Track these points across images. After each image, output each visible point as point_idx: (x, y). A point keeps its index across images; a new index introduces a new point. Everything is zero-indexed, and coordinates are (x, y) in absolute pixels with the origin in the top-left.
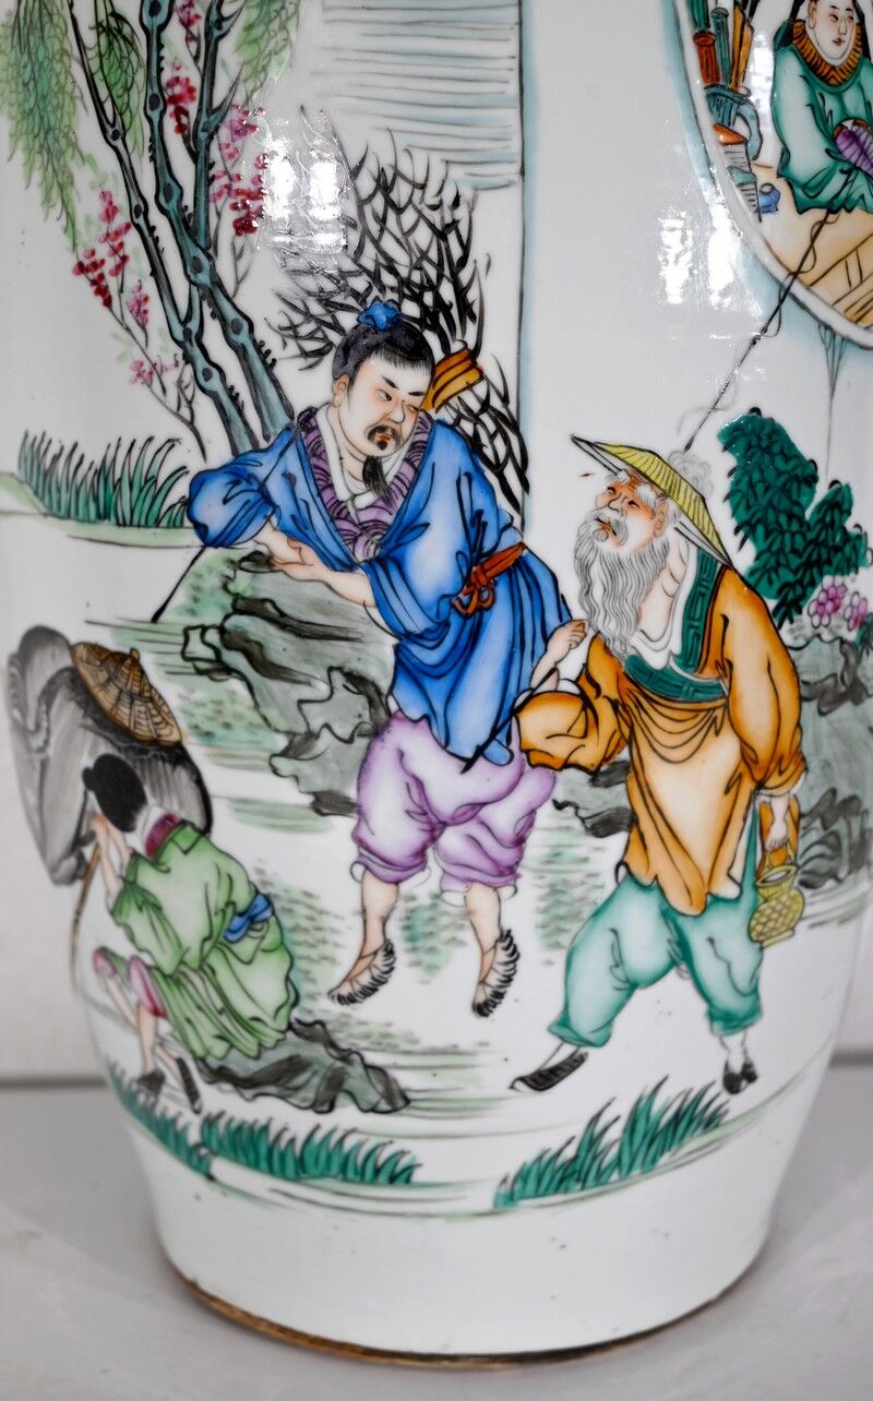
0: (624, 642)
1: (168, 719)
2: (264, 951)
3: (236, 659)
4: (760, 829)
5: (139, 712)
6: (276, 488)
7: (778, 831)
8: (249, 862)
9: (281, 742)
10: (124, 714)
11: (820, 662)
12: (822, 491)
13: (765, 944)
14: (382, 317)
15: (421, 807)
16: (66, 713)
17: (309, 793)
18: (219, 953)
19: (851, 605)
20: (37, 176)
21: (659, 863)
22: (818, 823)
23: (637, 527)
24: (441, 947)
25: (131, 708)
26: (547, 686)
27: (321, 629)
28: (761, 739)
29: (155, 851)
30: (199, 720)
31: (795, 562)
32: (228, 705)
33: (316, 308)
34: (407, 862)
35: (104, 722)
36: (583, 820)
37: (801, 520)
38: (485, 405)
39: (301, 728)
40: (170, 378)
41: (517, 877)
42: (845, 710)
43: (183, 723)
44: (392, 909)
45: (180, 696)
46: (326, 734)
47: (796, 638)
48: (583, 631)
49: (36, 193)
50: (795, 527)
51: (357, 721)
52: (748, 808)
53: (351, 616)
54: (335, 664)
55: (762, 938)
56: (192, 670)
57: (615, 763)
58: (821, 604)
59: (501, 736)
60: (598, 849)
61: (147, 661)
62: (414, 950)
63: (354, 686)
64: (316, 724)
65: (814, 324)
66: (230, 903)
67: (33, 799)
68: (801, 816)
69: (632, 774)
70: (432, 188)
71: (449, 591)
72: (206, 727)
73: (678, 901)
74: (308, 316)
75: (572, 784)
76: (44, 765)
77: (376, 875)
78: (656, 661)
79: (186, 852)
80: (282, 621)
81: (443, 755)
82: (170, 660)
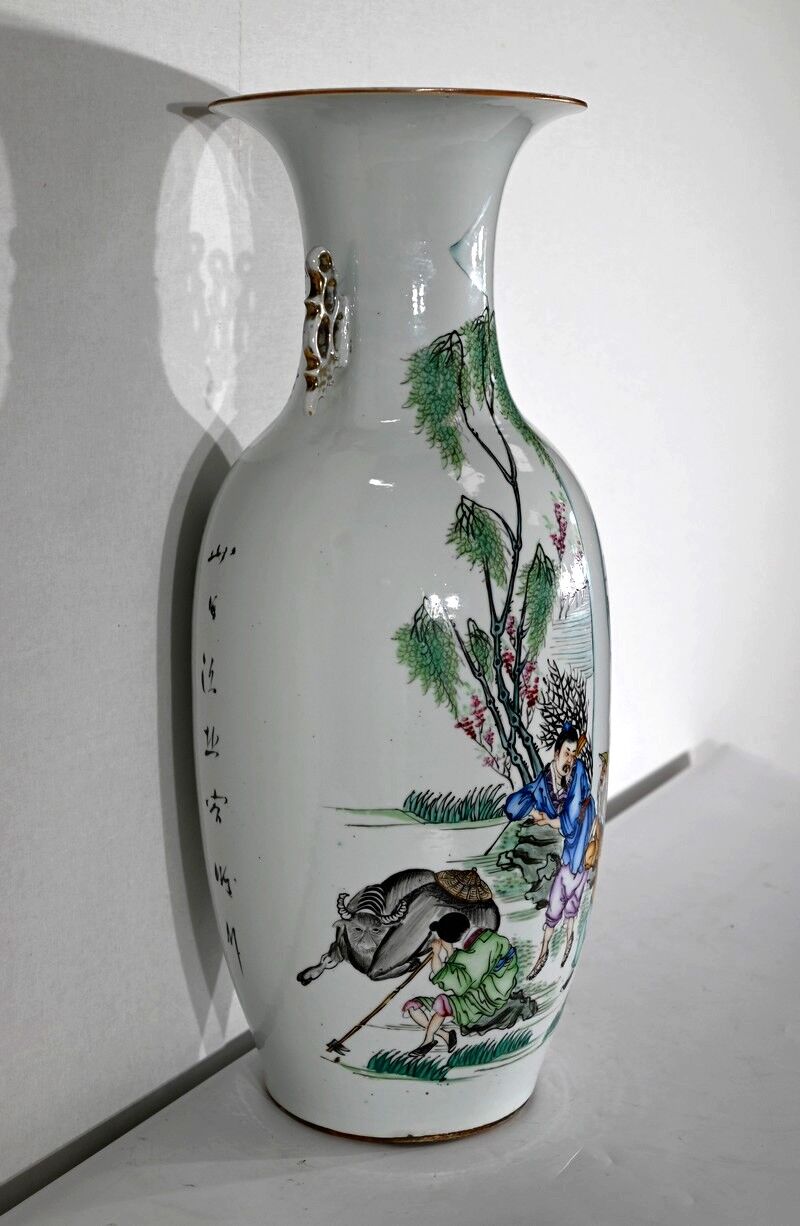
2: (508, 970)
3: (519, 861)
6: (537, 795)
9: (530, 886)
10: (464, 895)
14: (567, 726)
15: (563, 896)
17: (535, 903)
18: (490, 978)
26: (591, 840)
27: (546, 841)
29: (469, 947)
30: (502, 888)
32: (513, 879)
33: (551, 728)
34: (557, 918)
39: (536, 880)
40: (501, 763)
41: (578, 911)
44: (550, 937)
46: (543, 879)
54: (549, 853)
56: (501, 869)
59: (582, 863)
61: (481, 872)
63: (552, 858)
64: (541, 877)
66: (501, 955)
70: (578, 681)
71: (577, 816)
74: (549, 732)
77: (549, 925)
79: (483, 942)
80: (535, 842)
81: (570, 875)
82: (491, 868)
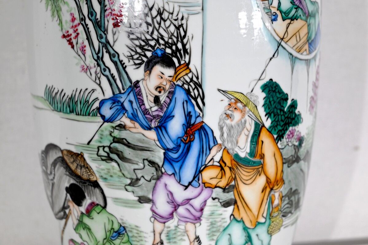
0: (233, 150)
1: (93, 174)
2: (123, 243)
3: (114, 156)
4: (272, 202)
5: (84, 171)
6: (127, 105)
7: (276, 202)
8: (118, 217)
9: (129, 181)
10: (79, 172)
11: (288, 152)
12: (289, 102)
13: (272, 234)
14: (159, 53)
15: (172, 201)
16: (60, 170)
17: (137, 197)
18: (109, 244)
19: (297, 135)
20: (50, 8)
21: (243, 214)
22: (287, 198)
23: (237, 116)
24: (178, 241)
25: (81, 170)
26: (211, 163)
27: (141, 147)
28: (272, 176)
29: (89, 212)
30: (102, 174)
31: (282, 123)
32: (112, 170)
33: (139, 50)
34: (167, 217)
35: (72, 174)
36: (221, 203)
37: (283, 111)
38: (192, 80)
39: (135, 177)
40: (93, 71)
41: (201, 220)
42: (295, 165)
43: (97, 175)
44: (163, 231)
45: (97, 167)
46: (142, 179)
47: (282, 146)
48: (221, 147)
49: (49, 13)
50: (282, 113)
51: (152, 175)
52: (268, 196)
53: (151, 144)
54: (145, 158)
55: (271, 233)
56: (100, 159)
57: (230, 186)
58: (289, 135)
59: (196, 179)
60: (225, 211)
61: (86, 156)
62: (170, 242)
63: (151, 164)
64: (139, 176)
65: (287, 53)
66: (112, 229)
67: (49, 193)
68: (283, 197)
69: (235, 188)
70: (175, 14)
71: (180, 136)
72: (105, 176)
73: (248, 224)
74: (137, 53)
75: (217, 192)
76: (53, 184)
77: (157, 221)
78: (242, 155)
79: (98, 213)
80: (128, 145)
81: (179, 185)
82: (93, 156)
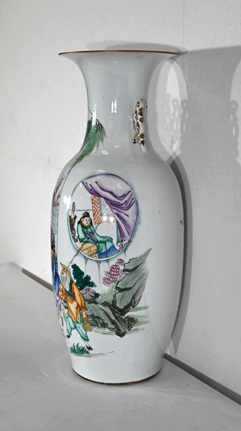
0: (65, 287)
4: (82, 315)
7: (84, 316)
11: (87, 297)
12: (85, 276)
19: (92, 291)
21: (71, 315)
22: (91, 318)
23: (65, 274)
26: (60, 289)
28: (80, 304)
36: (64, 306)
37: (82, 278)
41: (61, 310)
42: (93, 304)
50: (81, 279)
52: (79, 312)
57: (65, 300)
58: (86, 290)
65: (83, 256)
69: (67, 303)
73: (74, 320)
78: (67, 290)
